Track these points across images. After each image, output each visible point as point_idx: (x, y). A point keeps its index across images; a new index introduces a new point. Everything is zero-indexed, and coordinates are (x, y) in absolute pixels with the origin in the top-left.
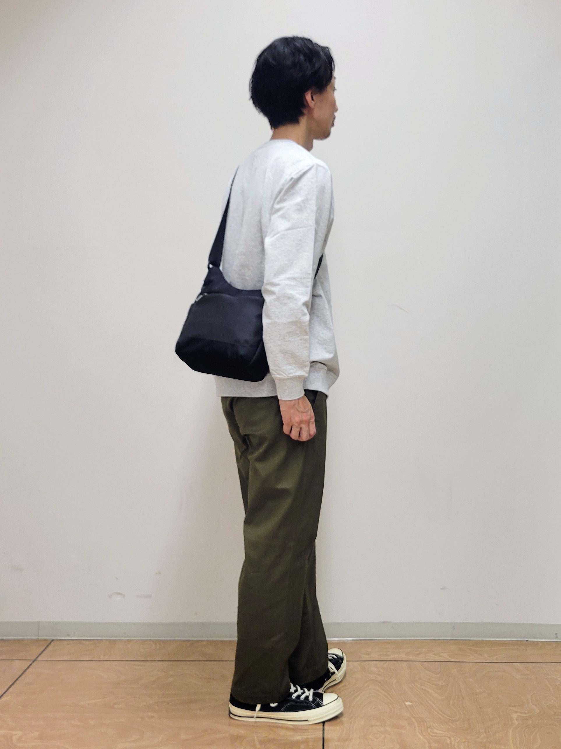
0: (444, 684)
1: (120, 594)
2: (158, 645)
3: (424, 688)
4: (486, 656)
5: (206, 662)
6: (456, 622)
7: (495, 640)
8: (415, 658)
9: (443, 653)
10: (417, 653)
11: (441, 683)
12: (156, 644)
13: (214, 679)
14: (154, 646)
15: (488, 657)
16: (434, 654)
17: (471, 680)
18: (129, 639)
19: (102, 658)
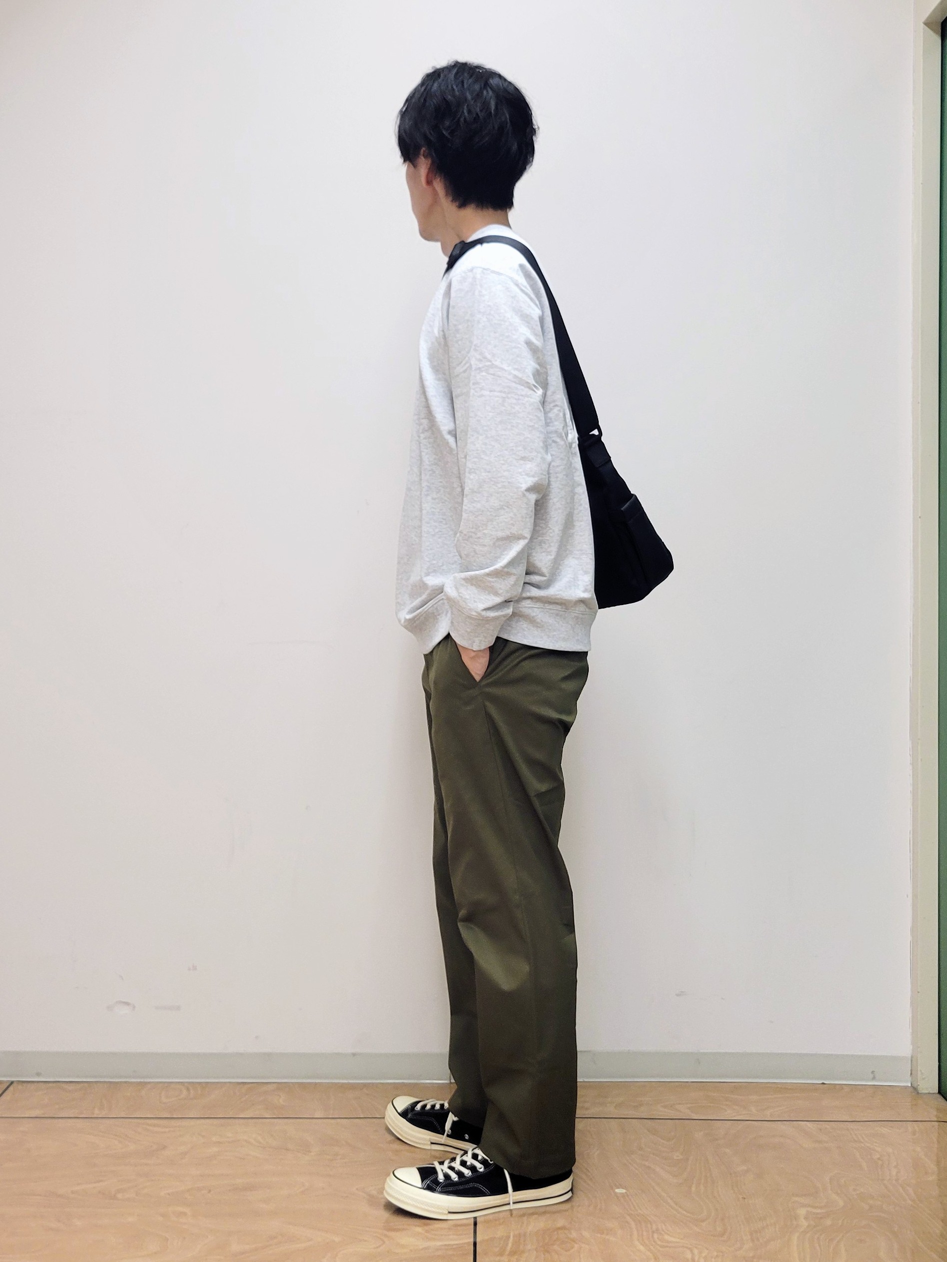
0: (681, 1157)
1: (127, 1004)
2: (192, 1091)
3: (647, 1163)
4: (753, 1109)
5: (276, 1120)
6: (702, 1051)
7: (769, 1082)
8: (631, 1113)
9: (680, 1104)
10: (635, 1104)
11: (677, 1156)
12: (188, 1089)
13: (287, 1150)
14: (185, 1092)
15: (757, 1111)
16: (665, 1107)
17: (727, 1150)
18: (142, 1080)
19: (97, 1113)
